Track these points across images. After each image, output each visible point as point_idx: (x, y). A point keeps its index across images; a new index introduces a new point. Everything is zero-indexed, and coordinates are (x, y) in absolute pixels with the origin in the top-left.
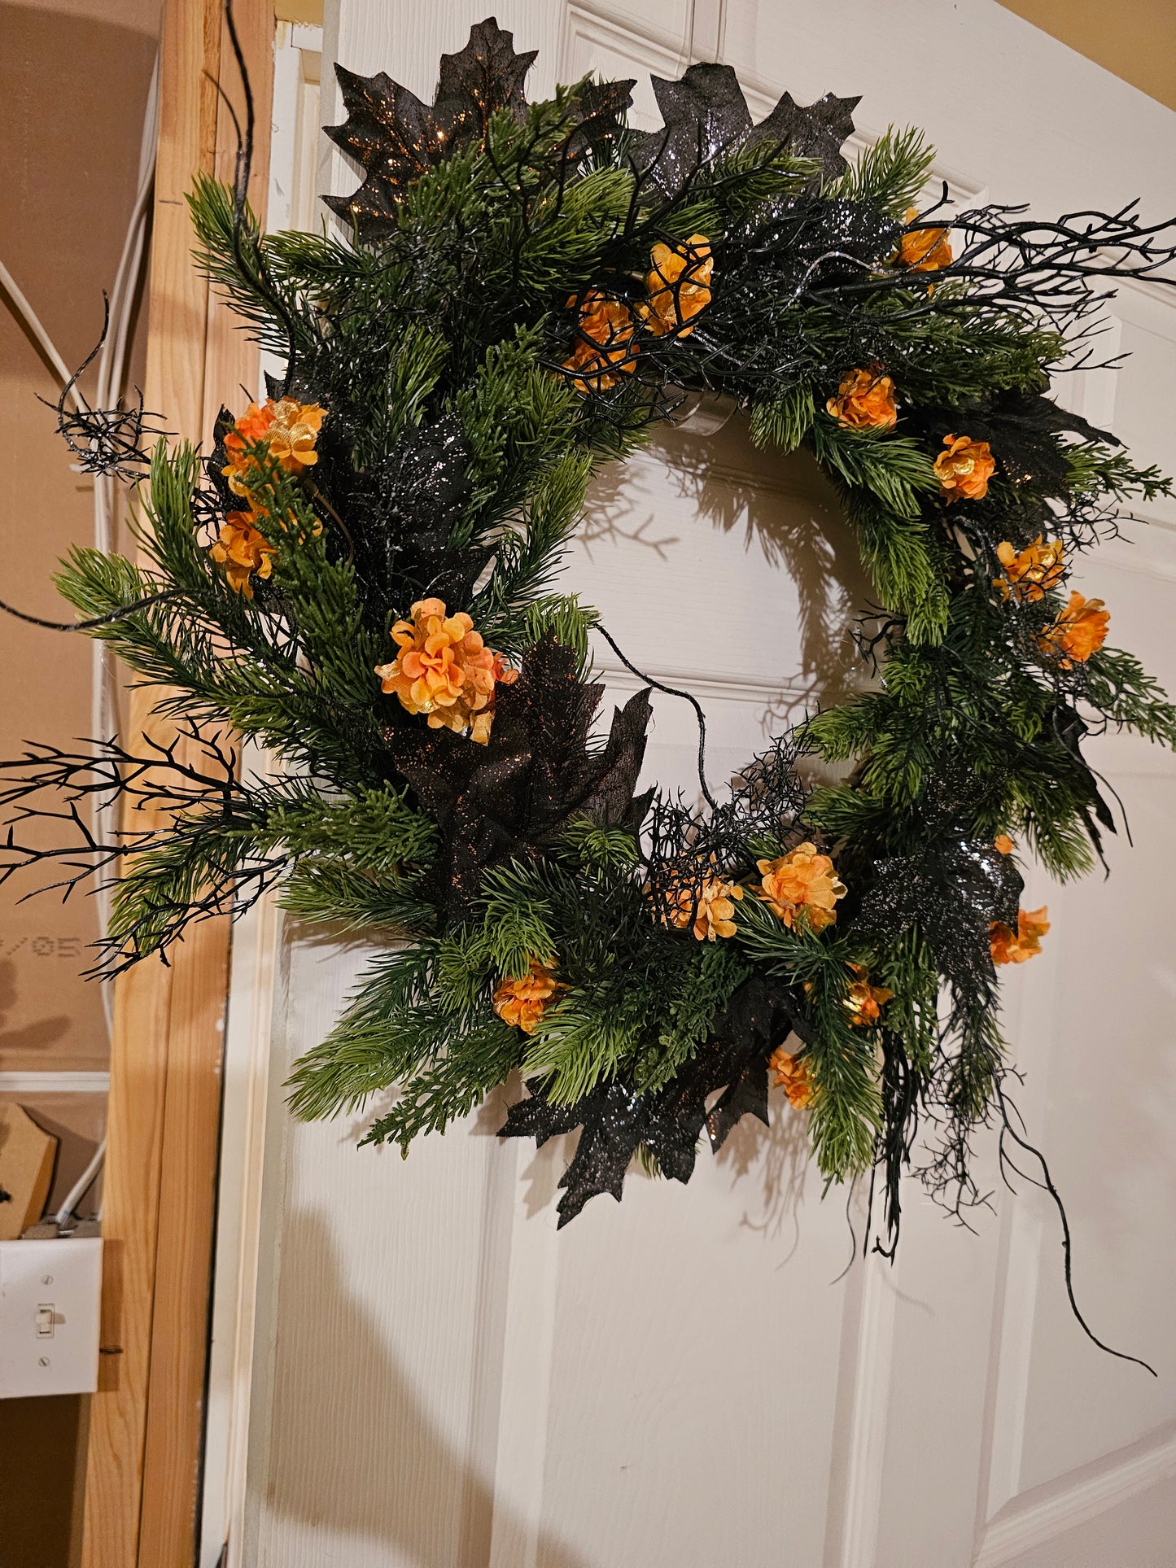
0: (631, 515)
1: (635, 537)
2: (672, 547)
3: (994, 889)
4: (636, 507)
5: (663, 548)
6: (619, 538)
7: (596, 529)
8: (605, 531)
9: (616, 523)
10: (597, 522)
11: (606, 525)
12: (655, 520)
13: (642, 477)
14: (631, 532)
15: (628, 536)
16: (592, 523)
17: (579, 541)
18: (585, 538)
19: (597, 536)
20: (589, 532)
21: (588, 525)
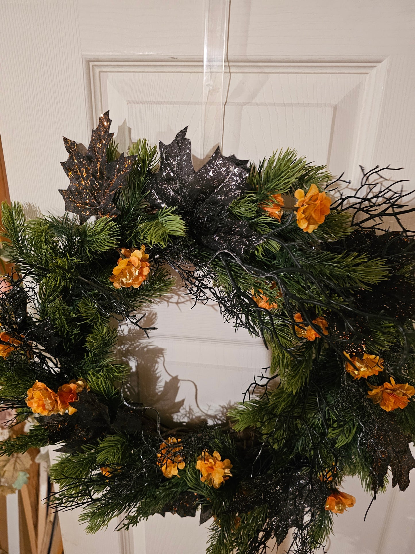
11: (188, 299)
16: (181, 297)
17: (175, 305)
18: (177, 303)
19: (183, 302)
20: (179, 301)
21: (179, 298)
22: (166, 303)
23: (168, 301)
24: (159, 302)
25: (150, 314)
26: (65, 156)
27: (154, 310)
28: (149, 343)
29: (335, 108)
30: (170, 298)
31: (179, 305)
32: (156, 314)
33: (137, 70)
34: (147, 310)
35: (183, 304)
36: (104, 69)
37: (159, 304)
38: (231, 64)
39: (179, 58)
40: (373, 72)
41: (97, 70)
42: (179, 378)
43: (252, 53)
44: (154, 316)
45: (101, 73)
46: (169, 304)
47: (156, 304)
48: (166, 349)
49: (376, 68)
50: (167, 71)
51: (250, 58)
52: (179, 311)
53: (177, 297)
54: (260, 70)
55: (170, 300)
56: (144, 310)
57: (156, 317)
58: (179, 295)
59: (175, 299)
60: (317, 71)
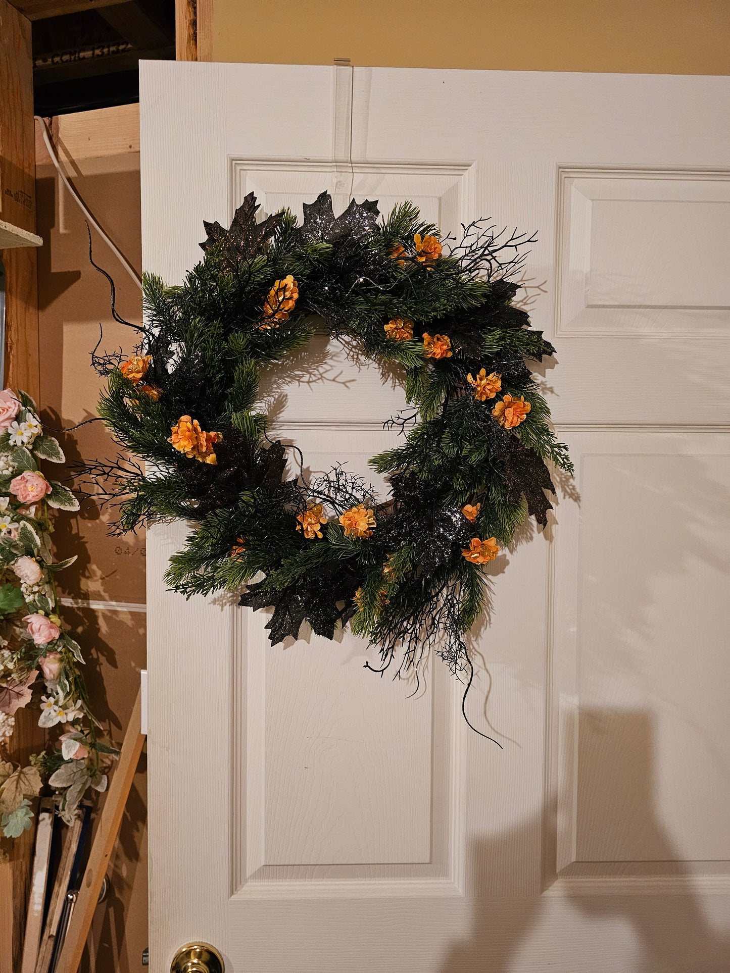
0: (332, 371)
1: (334, 380)
2: (352, 383)
3: (455, 528)
4: (334, 368)
5: (348, 384)
6: (325, 381)
7: (314, 378)
8: (319, 379)
9: (324, 375)
10: (314, 375)
11: (320, 376)
12: (343, 373)
13: (338, 357)
14: (332, 378)
15: (330, 380)
16: (312, 376)
17: (306, 384)
18: (309, 382)
19: (315, 381)
20: (311, 380)
21: (310, 377)
22: (297, 382)
23: (299, 381)
24: (289, 382)
25: (279, 396)
26: (204, 238)
27: (284, 391)
28: (277, 435)
29: (440, 199)
30: (302, 377)
31: (311, 384)
32: (286, 395)
33: (273, 169)
34: (277, 392)
35: (314, 383)
36: (245, 167)
37: (290, 384)
38: (353, 165)
39: (311, 158)
40: (466, 173)
41: (238, 168)
42: (311, 469)
43: (371, 156)
44: (284, 399)
45: (242, 171)
46: (301, 383)
47: (287, 384)
48: (296, 440)
49: (467, 171)
50: (300, 170)
51: (369, 160)
52: (310, 391)
53: (308, 376)
54: (377, 171)
55: (302, 380)
56: (274, 392)
57: (286, 399)
58: (310, 373)
59: (306, 378)
60: (423, 173)
